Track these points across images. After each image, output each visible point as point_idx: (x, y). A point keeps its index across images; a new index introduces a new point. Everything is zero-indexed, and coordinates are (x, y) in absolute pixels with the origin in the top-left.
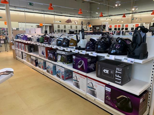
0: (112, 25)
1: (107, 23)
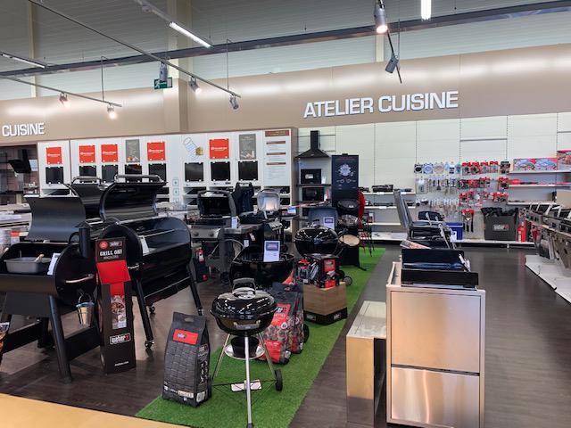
0: (64, 145)
1: (36, 133)
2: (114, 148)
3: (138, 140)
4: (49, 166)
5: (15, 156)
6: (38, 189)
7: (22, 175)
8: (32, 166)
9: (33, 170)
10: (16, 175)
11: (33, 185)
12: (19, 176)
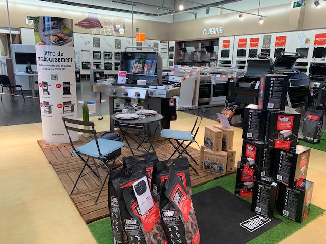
0: (231, 38)
1: (218, 33)
2: (257, 39)
3: (271, 35)
4: (223, 49)
5: (207, 44)
6: (216, 60)
7: (210, 53)
8: (215, 49)
9: (215, 51)
10: (207, 53)
11: (214, 58)
12: (208, 54)
